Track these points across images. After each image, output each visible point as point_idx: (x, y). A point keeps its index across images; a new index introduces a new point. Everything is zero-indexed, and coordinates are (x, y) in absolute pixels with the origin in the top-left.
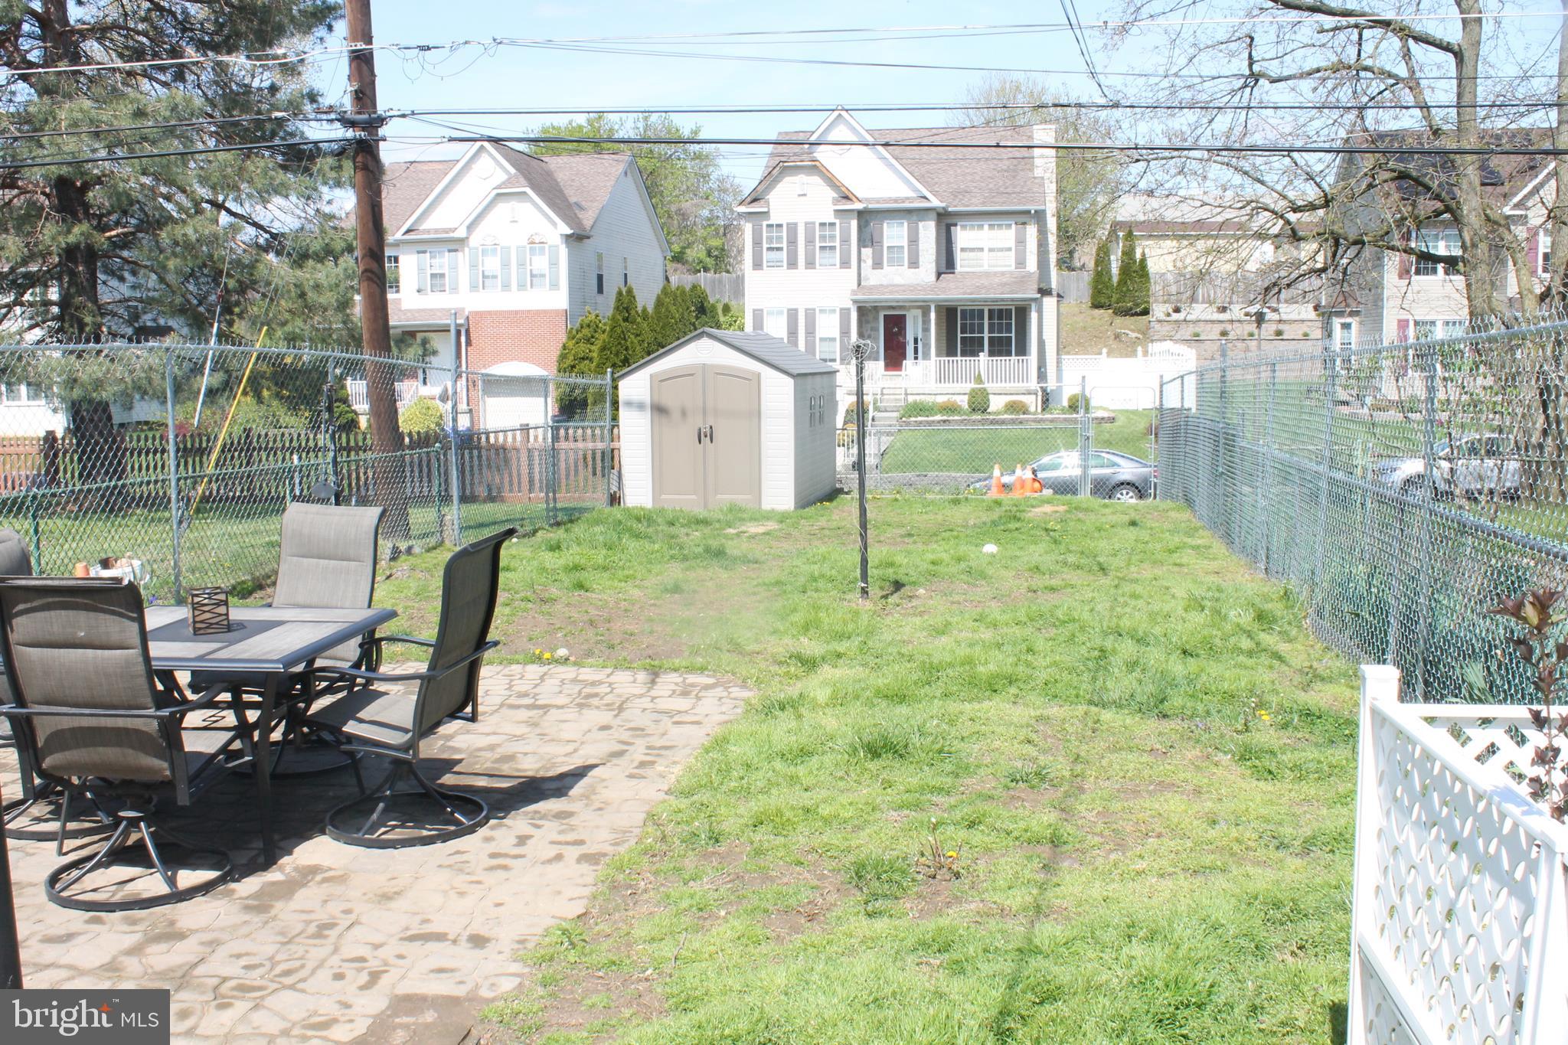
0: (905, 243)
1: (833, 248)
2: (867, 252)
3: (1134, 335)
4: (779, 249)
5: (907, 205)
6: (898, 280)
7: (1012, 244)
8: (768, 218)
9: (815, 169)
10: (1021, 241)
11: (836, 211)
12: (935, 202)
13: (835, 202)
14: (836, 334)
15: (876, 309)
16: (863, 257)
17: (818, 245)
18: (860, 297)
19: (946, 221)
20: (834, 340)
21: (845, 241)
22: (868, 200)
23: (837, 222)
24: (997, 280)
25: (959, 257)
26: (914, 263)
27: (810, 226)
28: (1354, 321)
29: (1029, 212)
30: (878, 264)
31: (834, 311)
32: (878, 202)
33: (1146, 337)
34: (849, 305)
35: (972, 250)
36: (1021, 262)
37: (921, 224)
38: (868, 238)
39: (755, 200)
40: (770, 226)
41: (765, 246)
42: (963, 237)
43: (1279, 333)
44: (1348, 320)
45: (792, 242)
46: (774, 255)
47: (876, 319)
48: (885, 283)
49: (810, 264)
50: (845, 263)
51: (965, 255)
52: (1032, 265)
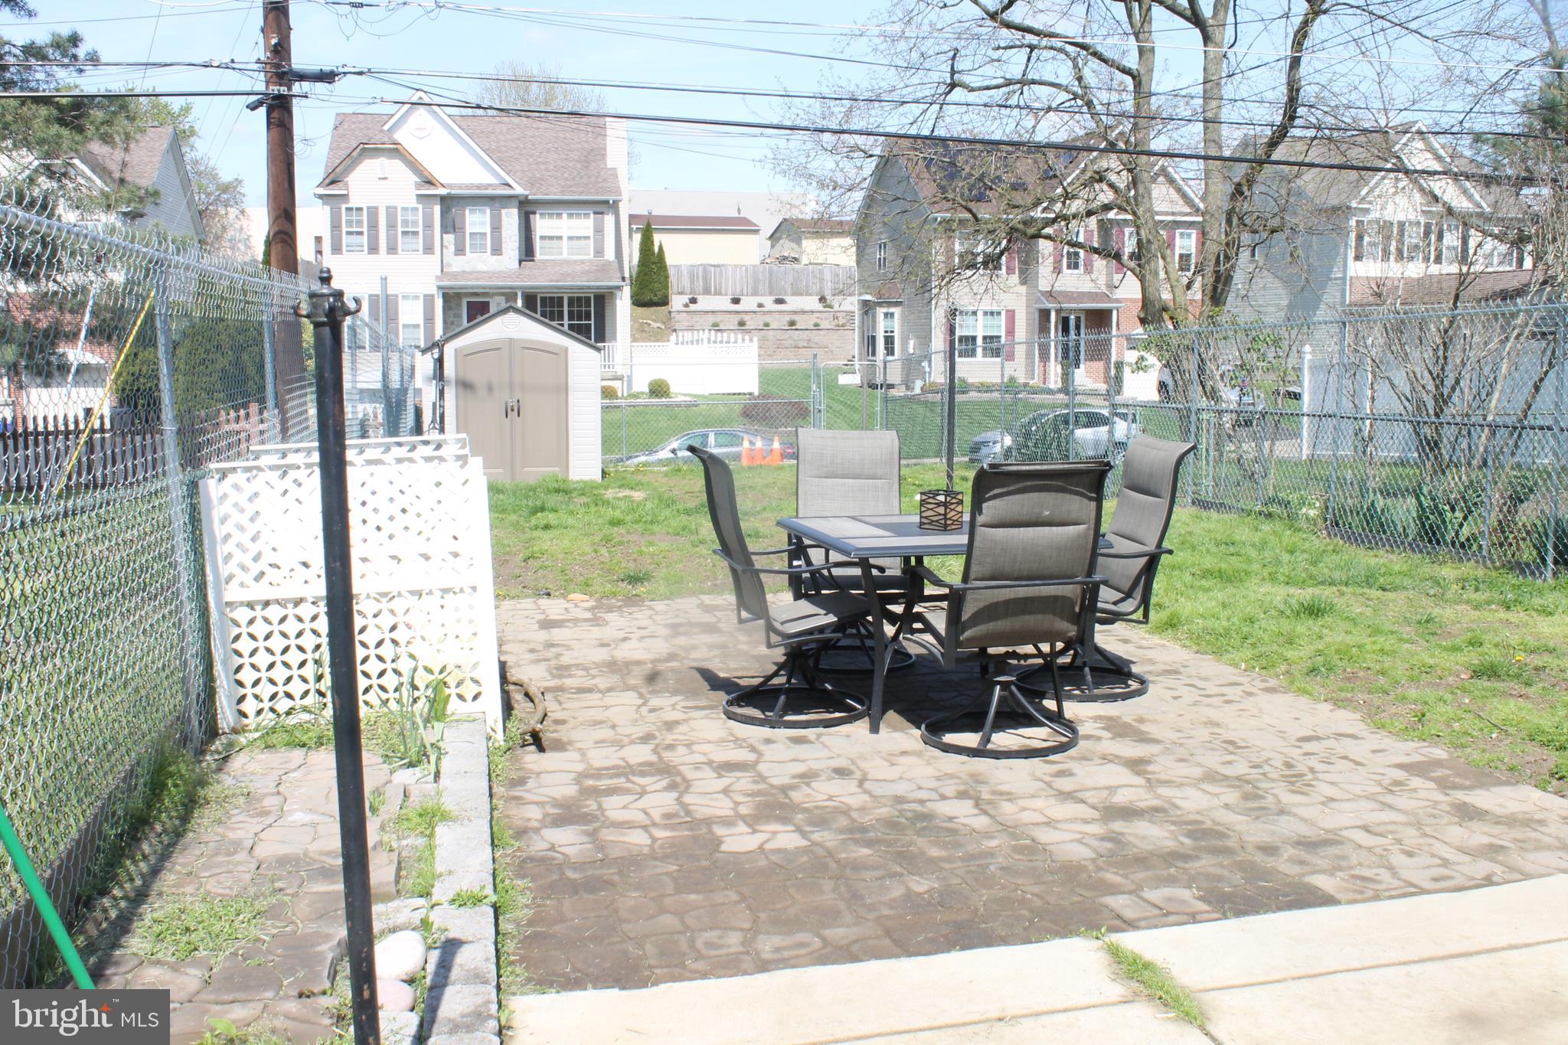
0: (488, 230)
1: (416, 233)
2: (450, 238)
3: (655, 325)
4: (361, 233)
5: (490, 192)
6: (481, 267)
7: (590, 233)
8: (347, 202)
9: (396, 151)
10: (599, 230)
11: (418, 196)
12: (519, 190)
13: (418, 186)
14: (419, 319)
15: (459, 296)
16: (445, 243)
17: (400, 230)
18: (446, 283)
19: (527, 208)
20: (417, 326)
21: (428, 226)
22: (450, 186)
23: (420, 207)
24: (578, 268)
25: (538, 244)
26: (497, 250)
27: (391, 211)
28: (896, 311)
29: (607, 202)
30: (460, 251)
31: (417, 297)
32: (460, 188)
33: (670, 328)
34: (434, 291)
35: (551, 238)
36: (599, 251)
37: (504, 211)
38: (451, 226)
39: (333, 182)
40: (349, 209)
41: (344, 229)
42: (542, 225)
43: (792, 323)
44: (892, 310)
45: (373, 226)
46: (355, 239)
47: (459, 305)
48: (467, 269)
49: (392, 249)
50: (428, 249)
51: (547, 243)
52: (610, 254)
